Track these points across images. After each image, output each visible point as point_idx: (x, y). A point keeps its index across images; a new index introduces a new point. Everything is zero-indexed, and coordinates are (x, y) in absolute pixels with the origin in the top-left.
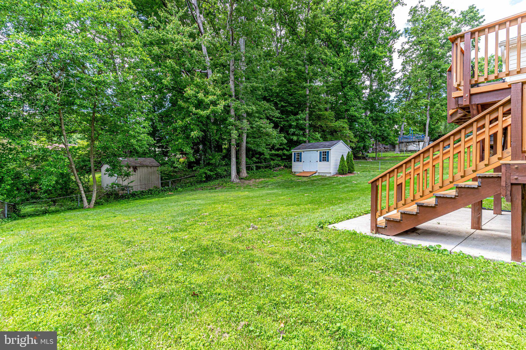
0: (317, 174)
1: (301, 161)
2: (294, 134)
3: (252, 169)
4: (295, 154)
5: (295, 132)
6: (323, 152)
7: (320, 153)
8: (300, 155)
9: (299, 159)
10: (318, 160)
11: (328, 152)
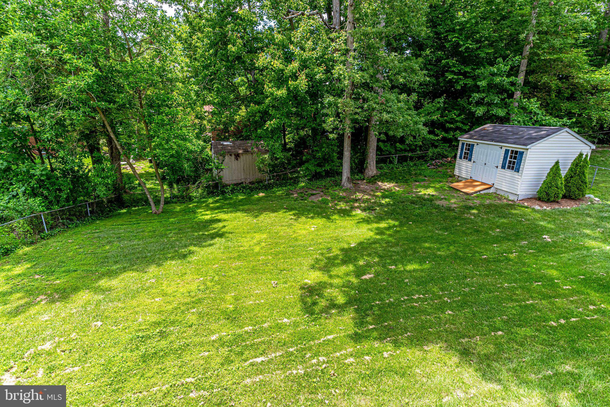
0: (492, 190)
1: (470, 160)
2: (479, 103)
3: (391, 162)
4: (463, 144)
5: (483, 99)
6: (512, 151)
7: (507, 151)
8: (470, 147)
9: (468, 156)
10: (500, 165)
11: (522, 153)
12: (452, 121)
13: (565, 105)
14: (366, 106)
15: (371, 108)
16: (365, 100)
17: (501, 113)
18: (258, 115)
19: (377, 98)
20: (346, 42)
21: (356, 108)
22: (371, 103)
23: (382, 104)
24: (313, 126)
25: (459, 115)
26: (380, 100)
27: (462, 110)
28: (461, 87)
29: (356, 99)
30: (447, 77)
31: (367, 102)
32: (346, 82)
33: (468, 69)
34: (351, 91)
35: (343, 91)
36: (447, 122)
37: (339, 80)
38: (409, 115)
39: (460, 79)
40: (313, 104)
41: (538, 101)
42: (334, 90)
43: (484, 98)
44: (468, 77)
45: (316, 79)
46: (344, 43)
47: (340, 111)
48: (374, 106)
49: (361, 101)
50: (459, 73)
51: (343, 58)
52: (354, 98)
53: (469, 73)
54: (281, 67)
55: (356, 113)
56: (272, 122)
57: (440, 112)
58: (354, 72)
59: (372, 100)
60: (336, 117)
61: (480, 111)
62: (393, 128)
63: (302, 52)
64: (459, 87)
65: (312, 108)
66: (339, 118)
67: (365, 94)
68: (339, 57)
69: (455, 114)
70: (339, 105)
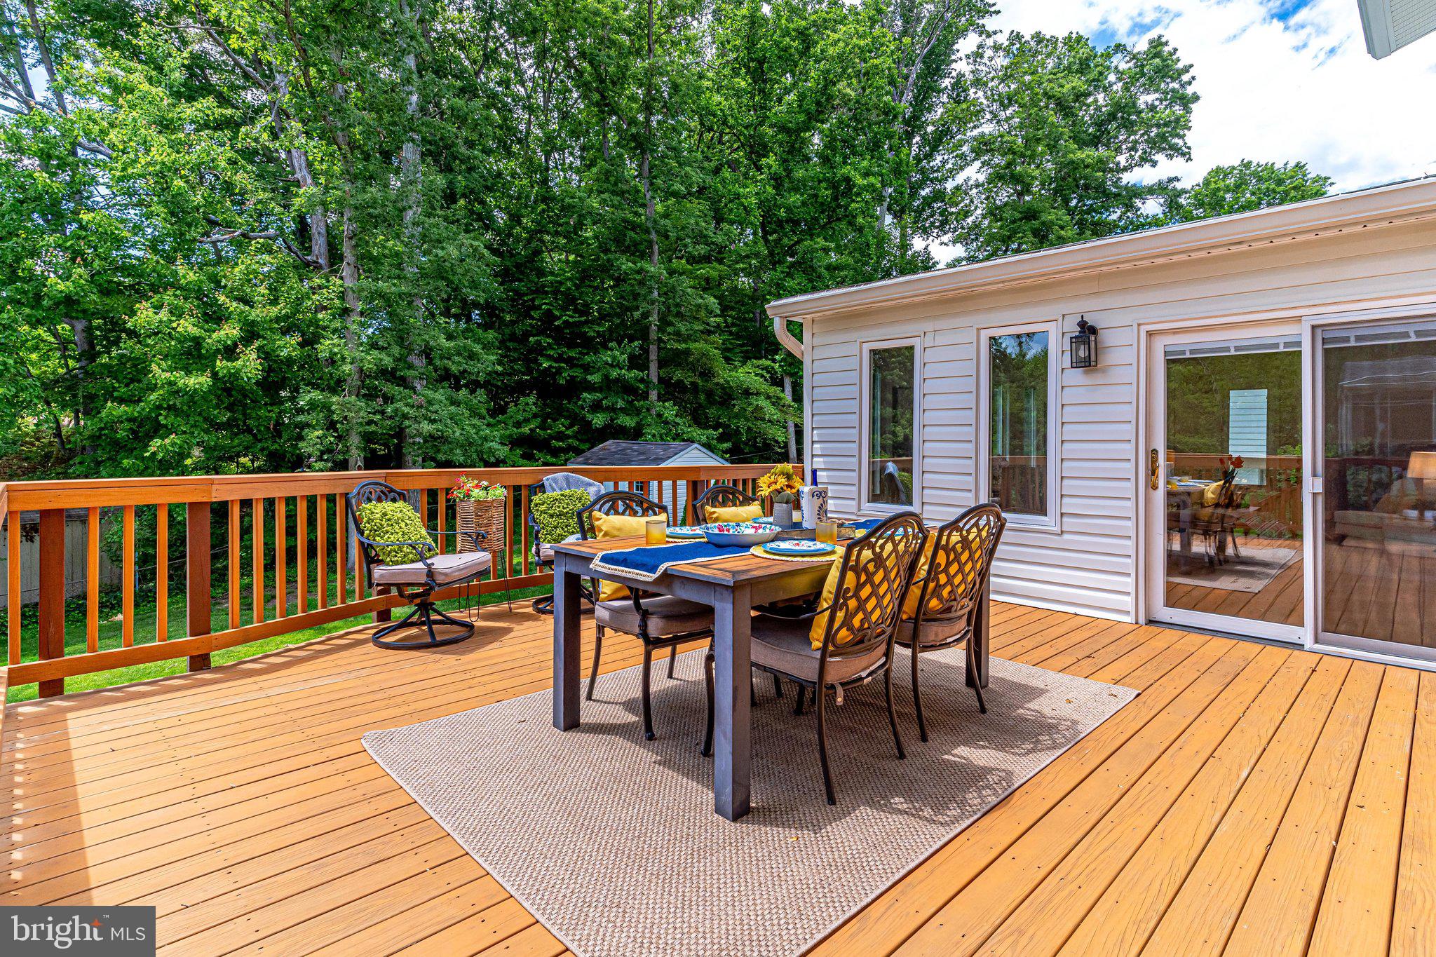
2: (596, 407)
5: (600, 401)
12: (560, 436)
13: (712, 412)
14: (389, 410)
15: (400, 414)
16: (388, 399)
17: (628, 422)
18: (127, 425)
19: (411, 397)
20: (342, 296)
21: (370, 413)
22: (399, 405)
23: (420, 406)
24: (272, 448)
25: (571, 426)
26: (416, 399)
27: (575, 419)
28: (567, 381)
29: (370, 397)
30: (541, 364)
31: (392, 403)
32: (347, 368)
33: (572, 354)
34: (359, 383)
35: (340, 382)
36: (551, 437)
37: (332, 361)
38: (474, 426)
39: (563, 368)
40: (272, 405)
41: (675, 405)
42: (321, 378)
43: (602, 400)
44: (577, 366)
45: (278, 356)
46: (338, 298)
47: (335, 417)
48: (406, 410)
49: (380, 400)
50: (559, 359)
51: (337, 324)
52: (365, 395)
53: (577, 359)
54: (195, 331)
55: (370, 423)
56: (167, 441)
57: (539, 420)
58: (362, 351)
59: (400, 400)
60: (328, 429)
61: (598, 420)
62: (445, 448)
63: (247, 308)
64: (562, 382)
65: (269, 411)
66: (336, 430)
67: (388, 388)
68: (330, 321)
69: (562, 424)
70: (334, 407)
